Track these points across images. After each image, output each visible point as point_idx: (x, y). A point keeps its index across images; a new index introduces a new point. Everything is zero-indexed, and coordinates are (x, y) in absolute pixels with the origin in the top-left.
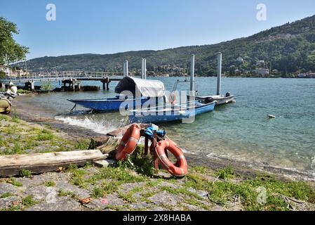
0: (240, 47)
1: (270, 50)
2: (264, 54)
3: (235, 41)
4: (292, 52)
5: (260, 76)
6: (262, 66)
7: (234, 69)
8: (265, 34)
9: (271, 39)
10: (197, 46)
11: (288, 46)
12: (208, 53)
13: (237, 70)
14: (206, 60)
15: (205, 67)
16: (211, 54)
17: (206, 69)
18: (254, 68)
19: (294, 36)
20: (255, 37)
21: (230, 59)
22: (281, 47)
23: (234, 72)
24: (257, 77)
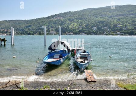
0: (42, 21)
1: (55, 24)
2: (53, 25)
3: (40, 19)
4: (64, 25)
5: (52, 35)
6: (53, 30)
7: (40, 32)
8: (53, 16)
9: (55, 19)
10: (21, 20)
11: (62, 22)
12: (27, 24)
13: (42, 32)
14: (27, 27)
15: (26, 30)
16: (29, 24)
17: (27, 32)
18: (49, 31)
19: (64, 18)
20: (49, 17)
21: (38, 27)
22: (59, 22)
23: (41, 33)
24: (51, 35)
